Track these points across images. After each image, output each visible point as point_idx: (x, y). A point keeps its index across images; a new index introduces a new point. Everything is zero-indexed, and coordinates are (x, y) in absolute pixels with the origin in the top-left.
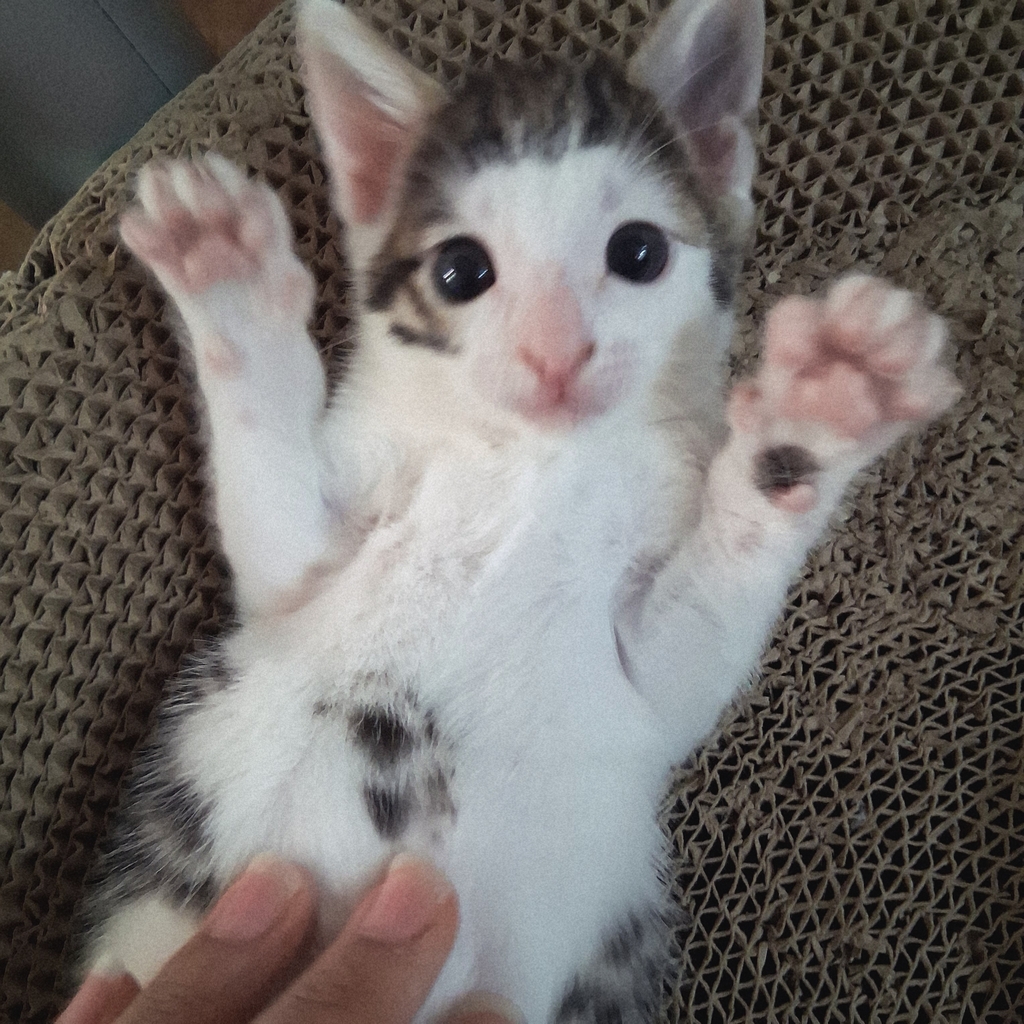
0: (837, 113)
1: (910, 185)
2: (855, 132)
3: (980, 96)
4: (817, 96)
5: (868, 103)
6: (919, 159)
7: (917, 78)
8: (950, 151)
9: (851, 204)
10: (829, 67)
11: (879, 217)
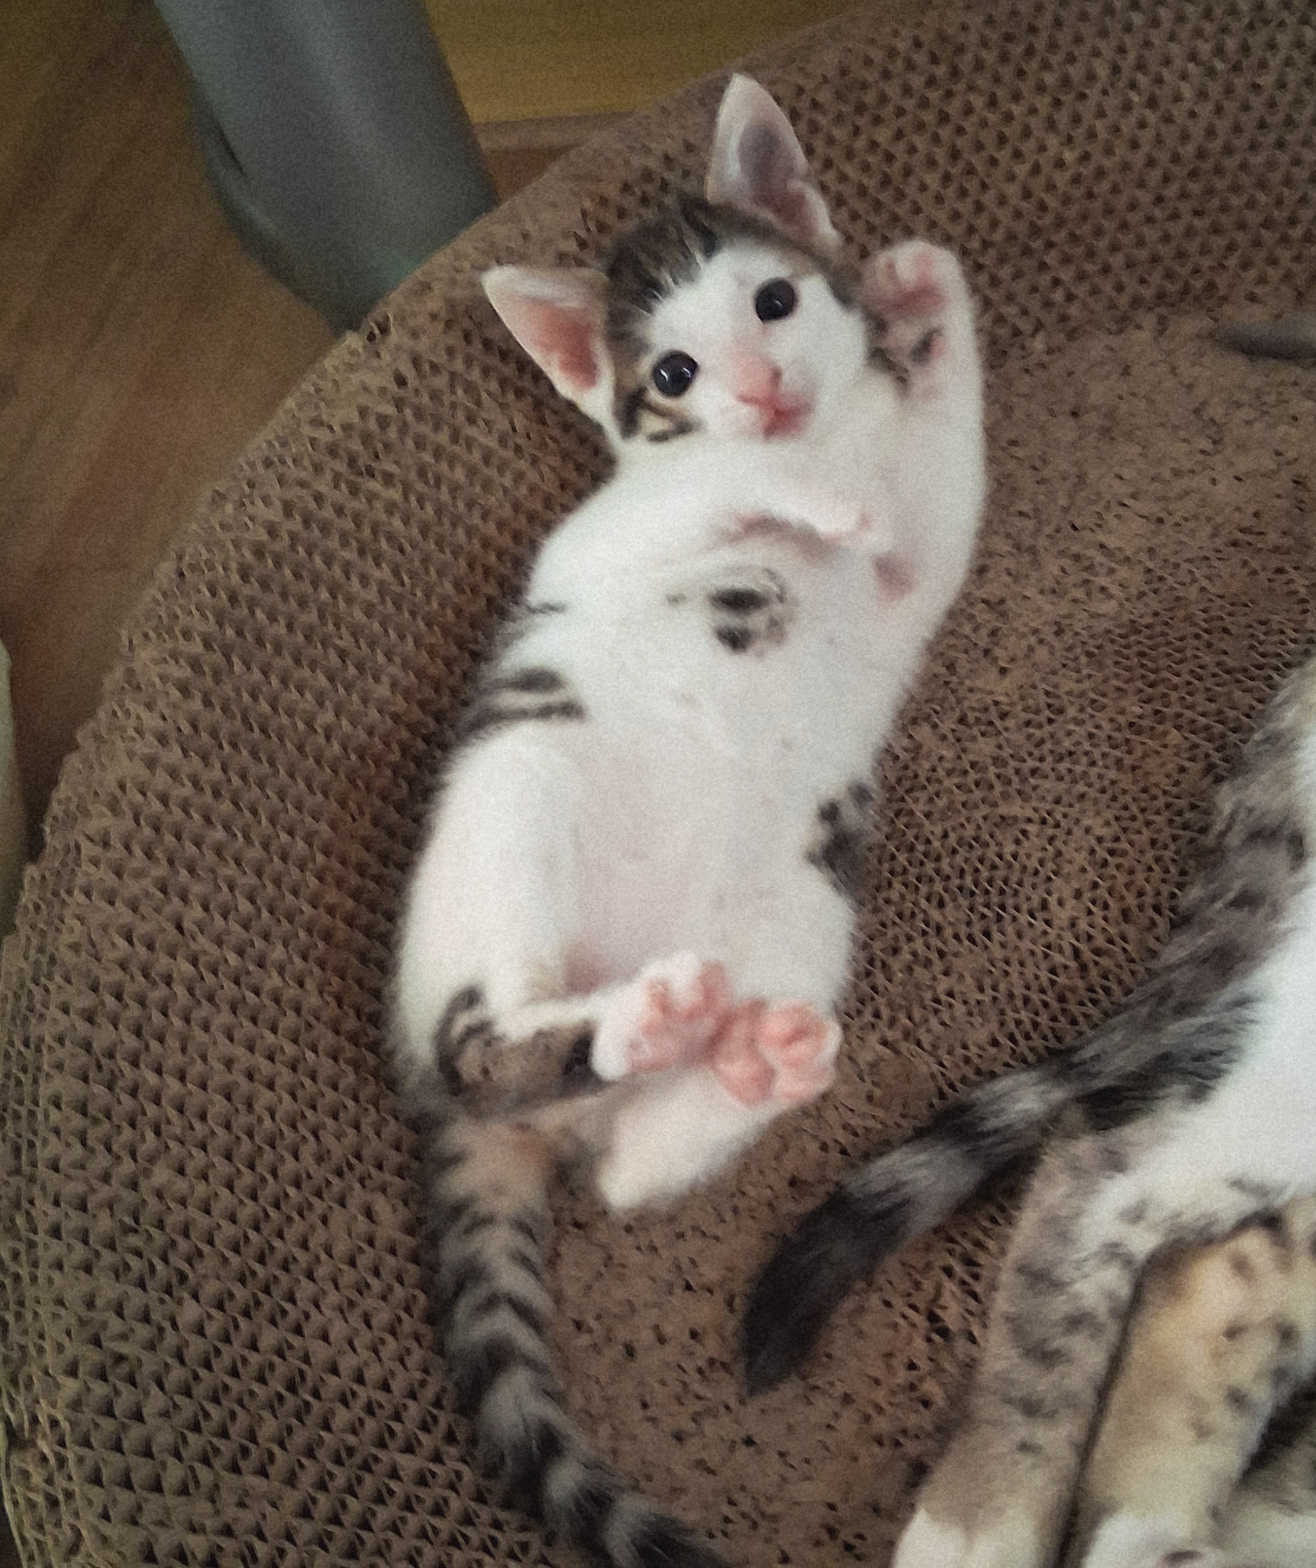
0: (1002, 260)
1: (1064, 318)
2: (1017, 275)
3: (1115, 248)
4: (986, 244)
5: (1026, 251)
6: (1070, 297)
7: (1063, 233)
8: (1095, 291)
9: (1016, 333)
10: (994, 224)
11: (1038, 344)
